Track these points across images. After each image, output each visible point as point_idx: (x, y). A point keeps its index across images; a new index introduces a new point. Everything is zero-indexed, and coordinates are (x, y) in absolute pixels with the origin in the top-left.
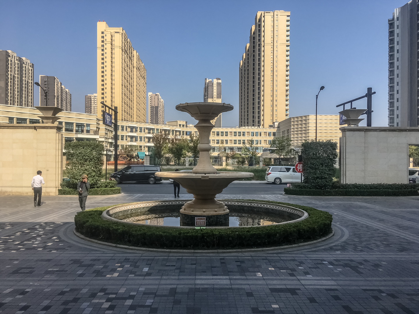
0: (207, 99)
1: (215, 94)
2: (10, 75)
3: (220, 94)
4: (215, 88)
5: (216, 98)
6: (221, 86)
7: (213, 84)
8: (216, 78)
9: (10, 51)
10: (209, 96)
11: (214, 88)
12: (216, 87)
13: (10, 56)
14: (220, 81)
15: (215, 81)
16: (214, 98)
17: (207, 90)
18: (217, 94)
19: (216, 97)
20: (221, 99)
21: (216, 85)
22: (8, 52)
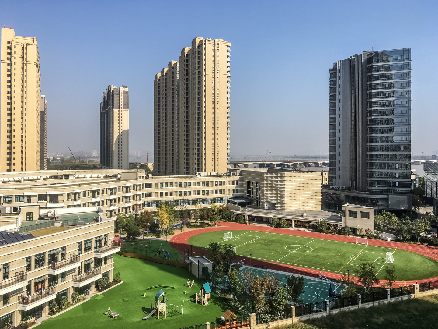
0: (112, 109)
1: (122, 103)
3: (128, 104)
4: (122, 97)
5: (123, 108)
6: (128, 95)
7: (119, 92)
8: (123, 86)
10: (115, 105)
11: (121, 97)
12: (123, 96)
14: (127, 90)
15: (122, 89)
16: (120, 108)
17: (112, 98)
18: (125, 104)
19: (123, 107)
20: (128, 110)
21: (123, 94)
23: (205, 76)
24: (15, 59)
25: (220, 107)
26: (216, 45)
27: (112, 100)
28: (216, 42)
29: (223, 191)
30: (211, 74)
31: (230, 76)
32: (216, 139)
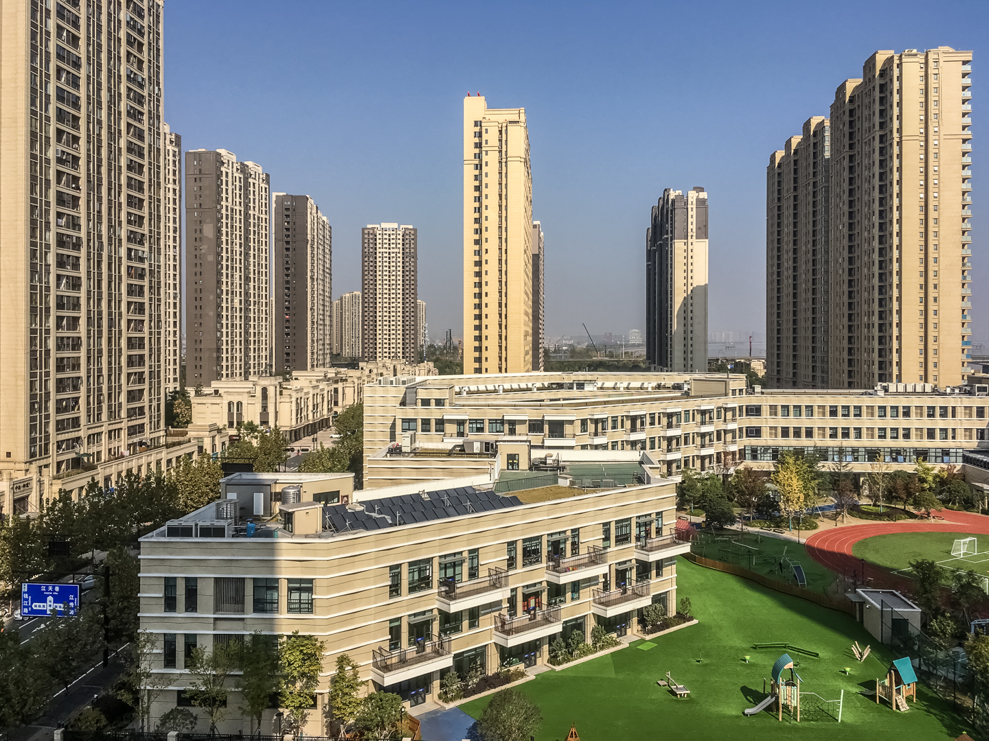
0: (671, 240)
1: (692, 227)
2: (224, 207)
3: (706, 226)
4: (692, 213)
5: (694, 237)
6: (706, 208)
7: (686, 203)
8: (695, 189)
9: (222, 151)
10: (677, 232)
11: (690, 213)
12: (694, 209)
13: (223, 163)
14: (703, 195)
15: (693, 196)
16: (689, 237)
17: (671, 217)
18: (698, 228)
19: (694, 234)
20: (707, 240)
21: (694, 206)
22: (220, 154)
23: (900, 144)
24: (487, 154)
25: (941, 219)
26: (931, 64)
27: (671, 220)
28: (931, 57)
29: (950, 432)
30: (917, 138)
31: (970, 137)
32: (931, 299)
